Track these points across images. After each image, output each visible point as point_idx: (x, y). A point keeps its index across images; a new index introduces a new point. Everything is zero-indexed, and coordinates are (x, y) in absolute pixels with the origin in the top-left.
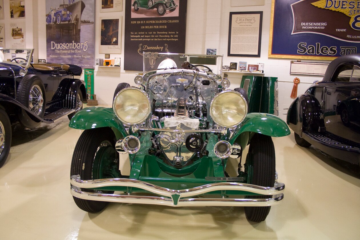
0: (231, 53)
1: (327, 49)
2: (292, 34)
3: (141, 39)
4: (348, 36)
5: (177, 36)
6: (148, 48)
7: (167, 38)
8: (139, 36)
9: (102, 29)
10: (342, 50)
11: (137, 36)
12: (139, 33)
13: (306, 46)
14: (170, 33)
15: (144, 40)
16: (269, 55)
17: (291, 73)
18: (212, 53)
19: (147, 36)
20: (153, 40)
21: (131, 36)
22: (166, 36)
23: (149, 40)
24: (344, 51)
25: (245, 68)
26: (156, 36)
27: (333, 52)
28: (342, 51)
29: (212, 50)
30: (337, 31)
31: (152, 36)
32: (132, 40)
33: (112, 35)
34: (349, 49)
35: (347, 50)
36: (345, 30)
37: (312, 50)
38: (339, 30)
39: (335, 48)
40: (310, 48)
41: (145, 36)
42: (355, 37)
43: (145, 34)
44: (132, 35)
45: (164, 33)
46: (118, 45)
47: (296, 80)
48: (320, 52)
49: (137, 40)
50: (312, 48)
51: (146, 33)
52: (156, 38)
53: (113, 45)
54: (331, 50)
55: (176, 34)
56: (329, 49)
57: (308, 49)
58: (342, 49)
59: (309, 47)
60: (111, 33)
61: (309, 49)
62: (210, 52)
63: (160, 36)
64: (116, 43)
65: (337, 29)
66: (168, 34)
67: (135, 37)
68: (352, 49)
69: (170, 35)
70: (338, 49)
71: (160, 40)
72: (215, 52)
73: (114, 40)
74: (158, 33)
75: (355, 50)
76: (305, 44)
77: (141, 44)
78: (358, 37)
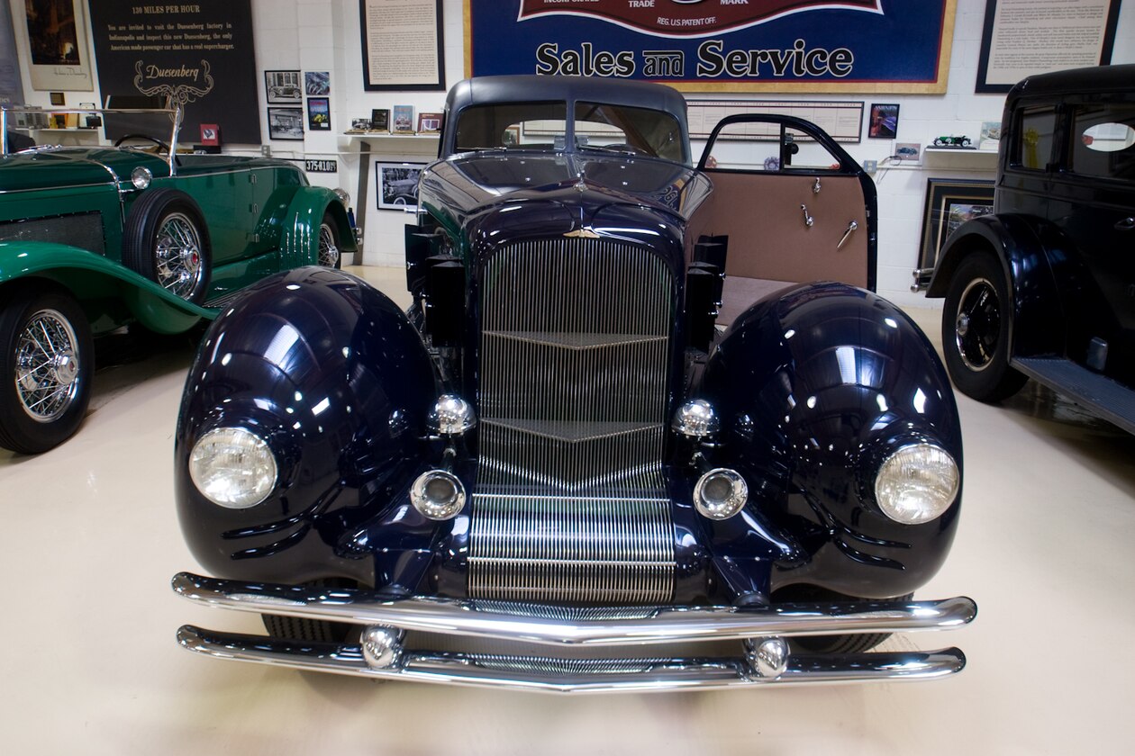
0: (372, 82)
1: (610, 61)
2: (520, 19)
3: (138, 48)
4: (661, 21)
5: (228, 36)
6: (161, 74)
7: (205, 42)
8: (131, 38)
9: (28, 15)
10: (648, 61)
11: (126, 38)
12: (131, 28)
13: (556, 52)
14: (210, 26)
15: (145, 48)
17: (526, 133)
18: (318, 84)
19: (154, 38)
20: (168, 48)
21: (112, 38)
22: (201, 37)
23: (158, 48)
24: (654, 64)
25: (407, 123)
26: (176, 37)
27: (626, 69)
28: (649, 64)
29: (318, 76)
31: (167, 37)
32: (114, 48)
33: (59, 33)
34: (666, 56)
35: (661, 60)
37: (572, 64)
39: (630, 55)
40: (568, 60)
41: (149, 38)
42: (676, 23)
43: (145, 32)
44: (113, 33)
45: (194, 27)
46: (79, 64)
48: (594, 69)
49: (127, 48)
50: (571, 57)
51: (149, 28)
52: (178, 42)
53: (66, 63)
54: (621, 62)
55: (225, 31)
56: (615, 61)
57: (562, 61)
58: (649, 57)
59: (566, 57)
60: (55, 29)
61: (566, 61)
62: (312, 82)
63: (187, 37)
64: (74, 58)
66: (206, 31)
67: (121, 41)
68: (671, 58)
69: (211, 32)
70: (639, 59)
71: (187, 47)
72: (327, 80)
73: (68, 48)
74: (180, 27)
75: (681, 60)
76: (554, 48)
77: (140, 63)
78: (686, 22)
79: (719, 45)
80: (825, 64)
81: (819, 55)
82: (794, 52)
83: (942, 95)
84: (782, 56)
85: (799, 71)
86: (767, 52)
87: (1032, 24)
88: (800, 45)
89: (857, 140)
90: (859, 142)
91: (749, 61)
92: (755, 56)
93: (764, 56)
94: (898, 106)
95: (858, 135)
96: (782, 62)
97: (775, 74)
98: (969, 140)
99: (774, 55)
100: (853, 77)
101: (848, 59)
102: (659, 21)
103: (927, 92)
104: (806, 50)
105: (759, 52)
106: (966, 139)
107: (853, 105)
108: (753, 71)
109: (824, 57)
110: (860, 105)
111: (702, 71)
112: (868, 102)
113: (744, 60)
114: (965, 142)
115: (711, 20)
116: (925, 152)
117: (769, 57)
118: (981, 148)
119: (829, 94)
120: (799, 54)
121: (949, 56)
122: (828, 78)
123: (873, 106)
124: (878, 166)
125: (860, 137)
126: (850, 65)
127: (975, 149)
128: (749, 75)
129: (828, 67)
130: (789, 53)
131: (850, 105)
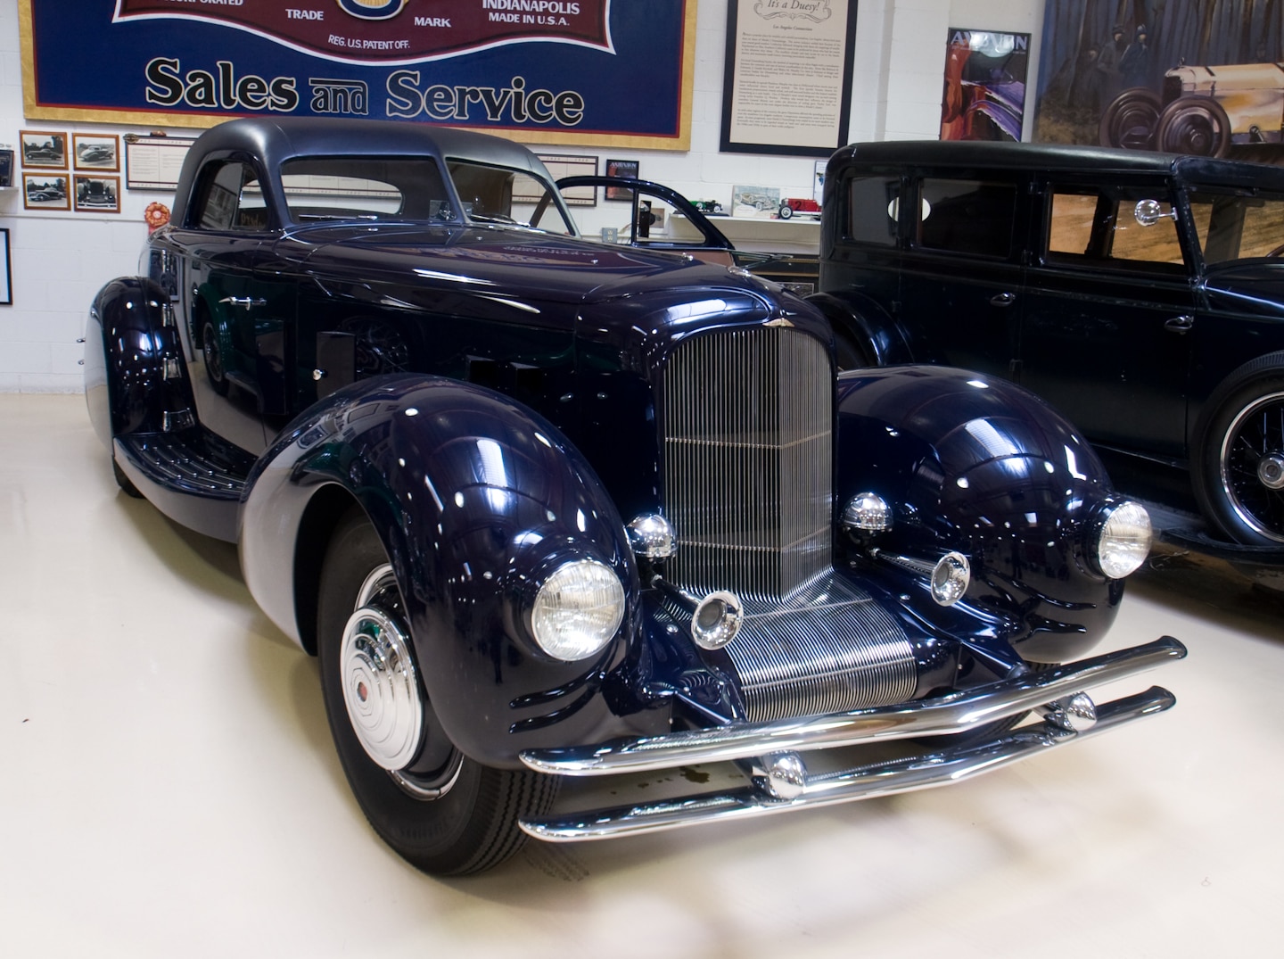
1: (262, 89)
2: (116, 19)
4: (334, 39)
10: (317, 91)
13: (177, 71)
16: (27, 108)
17: (131, 185)
24: (326, 97)
27: (286, 101)
28: (318, 95)
30: (289, 16)
34: (342, 87)
35: (336, 92)
36: (318, 15)
37: (203, 89)
38: (297, 14)
39: (291, 83)
40: (196, 83)
42: (355, 44)
47: (152, 212)
48: (238, 99)
50: (202, 80)
54: (278, 90)
56: (269, 89)
57: (187, 85)
58: (318, 86)
59: (193, 78)
61: (193, 84)
65: (289, 11)
68: (350, 90)
70: (304, 88)
75: (363, 94)
76: (174, 65)
78: (369, 44)
79: (415, 77)
80: (551, 109)
81: (543, 98)
82: (512, 92)
83: (683, 152)
84: (497, 95)
85: (520, 116)
86: (478, 89)
87: (773, 78)
88: (518, 84)
89: (592, 202)
90: (595, 205)
91: (456, 99)
92: (462, 93)
93: (475, 95)
94: (637, 163)
95: (593, 197)
96: (497, 104)
97: (489, 118)
98: (720, 206)
99: (487, 94)
100: (586, 127)
101: (578, 105)
102: (330, 40)
103: (668, 149)
104: (527, 91)
105: (468, 90)
106: (717, 205)
107: (585, 160)
108: (461, 113)
109: (548, 100)
110: (594, 161)
111: (393, 109)
112: (603, 157)
113: (448, 98)
114: (716, 208)
115: (402, 44)
116: (670, 218)
117: (481, 96)
118: (734, 215)
119: (556, 145)
120: (518, 95)
121: (690, 108)
122: (553, 126)
123: (609, 162)
124: (619, 235)
125: (595, 199)
126: (580, 111)
127: (727, 215)
128: (456, 117)
129: (554, 113)
130: (506, 93)
131: (581, 160)
